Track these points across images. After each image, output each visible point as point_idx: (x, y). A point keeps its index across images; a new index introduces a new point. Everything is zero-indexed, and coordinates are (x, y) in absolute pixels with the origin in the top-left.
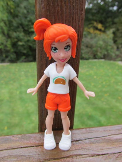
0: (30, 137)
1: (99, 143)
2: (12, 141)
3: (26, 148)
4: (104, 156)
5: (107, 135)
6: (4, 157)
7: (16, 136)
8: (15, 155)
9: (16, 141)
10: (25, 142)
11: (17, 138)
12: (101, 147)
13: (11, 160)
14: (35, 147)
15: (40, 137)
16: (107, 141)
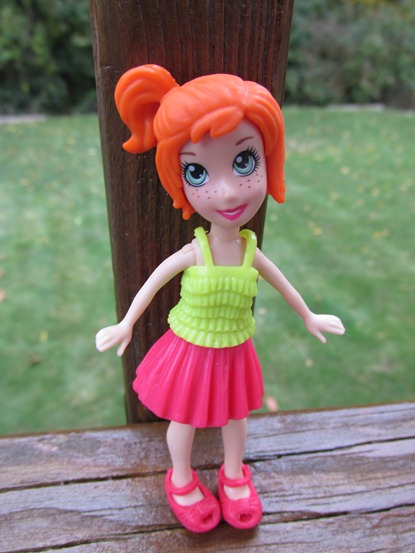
0: (96, 444)
1: (323, 471)
2: (37, 456)
3: (82, 485)
4: (331, 519)
5: (354, 442)
6: (11, 513)
7: (51, 438)
8: (46, 509)
9: (51, 456)
10: (80, 460)
11: (53, 445)
12: (327, 486)
13: (33, 524)
14: (111, 482)
15: (130, 445)
16: (350, 463)
